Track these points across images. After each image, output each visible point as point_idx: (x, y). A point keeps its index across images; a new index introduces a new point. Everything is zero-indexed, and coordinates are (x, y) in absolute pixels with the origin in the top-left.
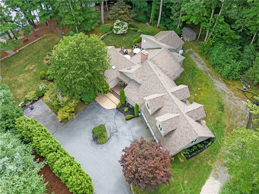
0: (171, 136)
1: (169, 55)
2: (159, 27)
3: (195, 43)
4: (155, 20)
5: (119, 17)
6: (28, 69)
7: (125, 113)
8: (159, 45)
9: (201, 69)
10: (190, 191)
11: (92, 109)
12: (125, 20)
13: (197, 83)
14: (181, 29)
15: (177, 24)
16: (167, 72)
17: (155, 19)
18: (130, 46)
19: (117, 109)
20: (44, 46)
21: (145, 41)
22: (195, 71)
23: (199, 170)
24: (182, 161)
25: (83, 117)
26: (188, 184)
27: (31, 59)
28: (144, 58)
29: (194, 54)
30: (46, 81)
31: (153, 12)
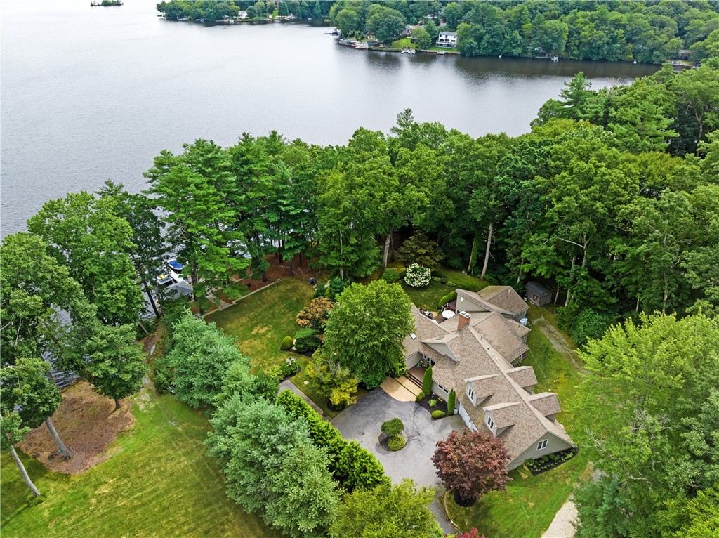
0: (507, 436)
1: (503, 323)
2: (484, 279)
3: (550, 308)
4: (478, 267)
5: (417, 260)
6: (257, 333)
7: (431, 409)
8: (486, 306)
9: (560, 351)
10: (538, 516)
11: (375, 400)
12: (428, 264)
13: (553, 372)
14: (525, 284)
15: (516, 275)
16: (500, 348)
17: (477, 265)
18: (434, 307)
19: (417, 401)
20: (280, 298)
21: (462, 299)
22: (549, 355)
23: (552, 489)
24: (525, 476)
25: (362, 411)
26: (534, 507)
27: (260, 317)
28: (463, 324)
29: (548, 326)
30: (292, 353)
31: (474, 254)
